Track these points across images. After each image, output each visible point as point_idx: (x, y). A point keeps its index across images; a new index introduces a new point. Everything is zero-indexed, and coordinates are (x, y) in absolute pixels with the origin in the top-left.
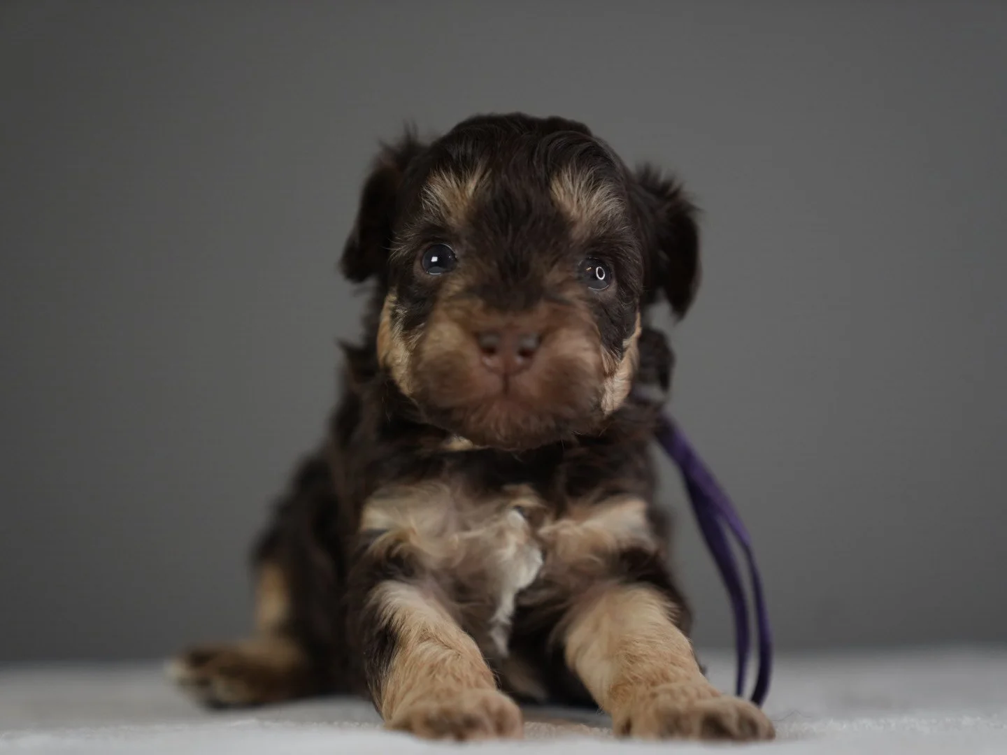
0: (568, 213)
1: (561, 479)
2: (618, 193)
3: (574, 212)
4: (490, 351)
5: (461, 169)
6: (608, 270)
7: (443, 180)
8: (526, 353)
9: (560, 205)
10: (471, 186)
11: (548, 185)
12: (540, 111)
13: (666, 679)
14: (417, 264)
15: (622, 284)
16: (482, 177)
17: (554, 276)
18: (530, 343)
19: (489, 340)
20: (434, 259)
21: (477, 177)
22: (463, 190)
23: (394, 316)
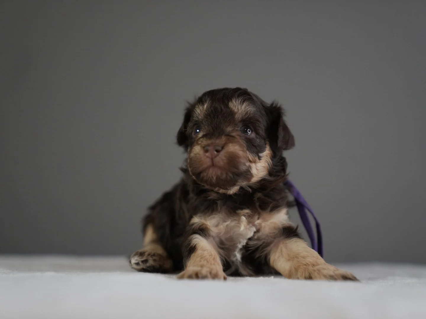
0: (234, 111)
3: (236, 110)
4: (207, 151)
6: (251, 129)
7: (199, 106)
8: (218, 151)
9: (232, 109)
10: (205, 106)
11: (228, 104)
12: (233, 86)
14: (193, 133)
15: (257, 134)
17: (229, 129)
18: (220, 148)
19: (206, 148)
21: (207, 103)
22: (203, 108)
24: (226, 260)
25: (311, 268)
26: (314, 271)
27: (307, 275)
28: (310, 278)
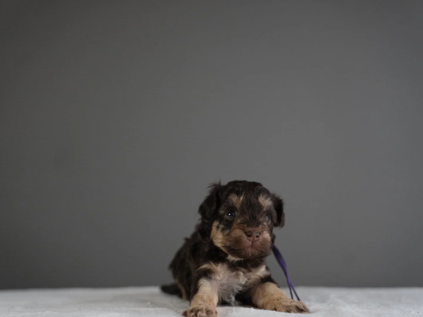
1: (249, 265)
2: (271, 200)
3: (263, 204)
4: (250, 236)
5: (238, 194)
6: (269, 217)
7: (234, 196)
8: (257, 237)
9: (261, 203)
10: (241, 198)
11: (258, 198)
13: (281, 299)
14: (226, 215)
15: (272, 221)
16: (244, 197)
18: (258, 234)
19: (248, 234)
20: (230, 214)
21: (243, 196)
22: (239, 199)
23: (218, 227)
24: (222, 298)
25: (276, 302)
26: (277, 303)
27: (273, 307)
28: (275, 309)
